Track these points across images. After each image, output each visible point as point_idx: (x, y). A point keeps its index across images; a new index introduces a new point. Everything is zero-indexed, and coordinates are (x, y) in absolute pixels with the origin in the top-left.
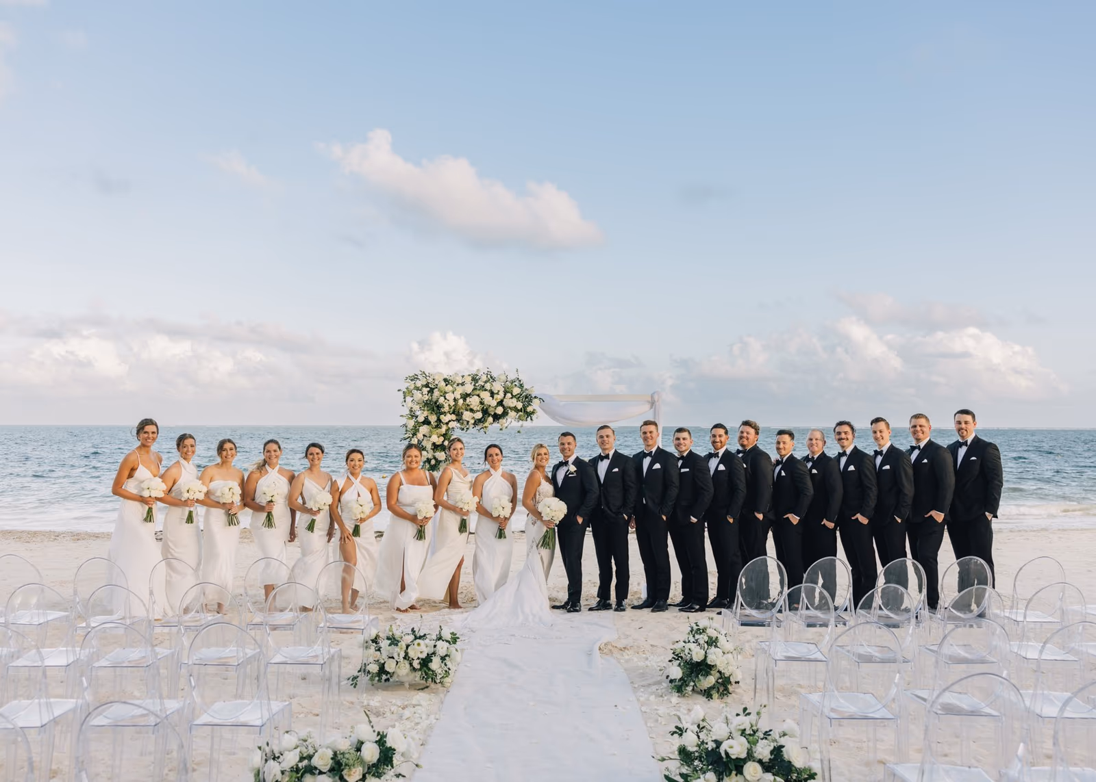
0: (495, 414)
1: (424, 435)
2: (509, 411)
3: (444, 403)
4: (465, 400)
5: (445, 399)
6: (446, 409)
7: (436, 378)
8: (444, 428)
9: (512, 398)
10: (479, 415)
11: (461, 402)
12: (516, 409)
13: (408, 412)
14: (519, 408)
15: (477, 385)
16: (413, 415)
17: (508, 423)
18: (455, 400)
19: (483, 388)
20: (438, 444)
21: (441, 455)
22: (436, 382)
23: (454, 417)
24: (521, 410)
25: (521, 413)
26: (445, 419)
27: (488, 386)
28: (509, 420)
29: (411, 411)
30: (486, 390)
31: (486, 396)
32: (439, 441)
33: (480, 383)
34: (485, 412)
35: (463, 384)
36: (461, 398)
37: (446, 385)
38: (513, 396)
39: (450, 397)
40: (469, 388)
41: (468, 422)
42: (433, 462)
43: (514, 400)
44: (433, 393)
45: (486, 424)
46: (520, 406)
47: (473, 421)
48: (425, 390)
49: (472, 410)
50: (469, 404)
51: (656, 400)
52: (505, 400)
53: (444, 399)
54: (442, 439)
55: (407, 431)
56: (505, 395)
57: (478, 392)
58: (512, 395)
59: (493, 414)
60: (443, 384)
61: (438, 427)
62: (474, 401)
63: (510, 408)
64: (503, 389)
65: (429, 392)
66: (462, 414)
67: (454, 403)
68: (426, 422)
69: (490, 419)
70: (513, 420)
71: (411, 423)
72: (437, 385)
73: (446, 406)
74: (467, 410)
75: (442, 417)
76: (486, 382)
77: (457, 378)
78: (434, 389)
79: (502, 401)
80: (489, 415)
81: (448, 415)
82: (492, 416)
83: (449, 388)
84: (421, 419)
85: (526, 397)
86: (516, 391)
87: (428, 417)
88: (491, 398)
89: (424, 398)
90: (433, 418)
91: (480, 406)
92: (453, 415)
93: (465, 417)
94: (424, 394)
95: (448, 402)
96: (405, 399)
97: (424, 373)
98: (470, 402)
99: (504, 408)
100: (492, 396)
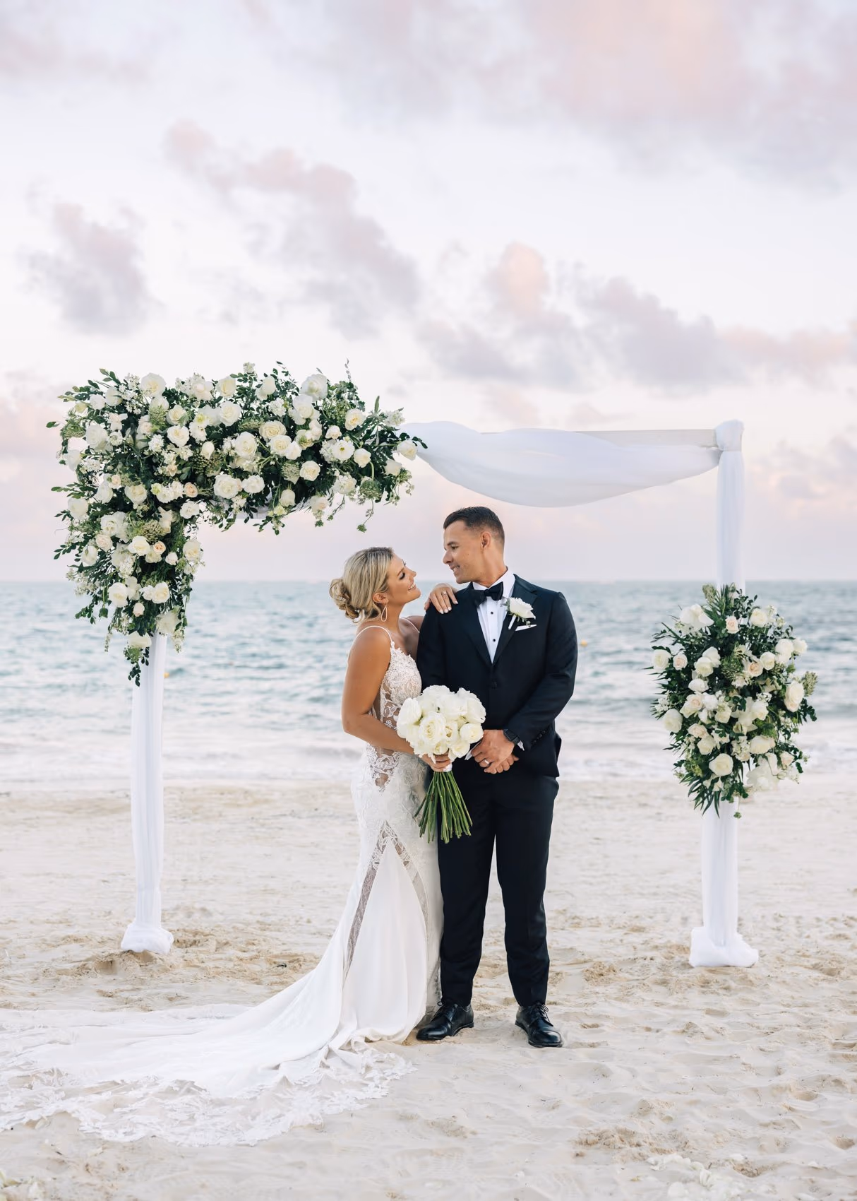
0: (301, 480)
1: (114, 539)
2: (337, 473)
3: (164, 453)
4: (219, 444)
5: (167, 441)
6: (171, 468)
8: (167, 518)
9: (340, 438)
10: (255, 484)
11: (208, 449)
12: (351, 467)
13: (75, 479)
14: (362, 464)
15: (251, 403)
16: (86, 485)
17: (335, 506)
18: (192, 443)
19: (269, 416)
20: (149, 560)
21: (159, 592)
22: (146, 399)
23: (191, 490)
24: (367, 471)
25: (366, 478)
26: (168, 493)
27: (278, 407)
28: (338, 498)
29: (80, 474)
30: (275, 418)
31: (275, 434)
32: (154, 553)
33: (260, 398)
34: (273, 473)
35: (214, 403)
36: (209, 438)
38: (346, 434)
39: (179, 435)
40: (230, 413)
41: (230, 502)
42: (140, 609)
43: (347, 443)
44: (137, 424)
45: (278, 510)
46: (363, 458)
47: (242, 502)
48: (117, 419)
50: (232, 453)
52: (325, 444)
53: (161, 443)
54: (160, 547)
55: (72, 528)
56: (324, 429)
57: (252, 424)
58: (343, 430)
59: (294, 480)
60: (164, 402)
61: (152, 515)
62: (243, 447)
63: (338, 464)
64: (317, 414)
65: (126, 424)
66: (214, 480)
67: (190, 453)
68: (119, 503)
69: (288, 496)
70: (347, 498)
71: (81, 509)
72: (146, 405)
73: (169, 458)
74: (225, 471)
75: (157, 488)
76: (272, 398)
77: (201, 388)
78: (139, 416)
79: (316, 447)
80: (285, 484)
81: (176, 484)
82: (294, 488)
83: (179, 411)
84: (105, 496)
85: (382, 437)
86: (354, 419)
87: (122, 489)
88: (288, 438)
89: (116, 438)
90: (137, 494)
91: (259, 458)
92: (189, 484)
93: (222, 488)
94: (112, 428)
95: (174, 449)
96: (65, 443)
97: (112, 374)
98: (233, 449)
99: (325, 465)
100: (291, 434)
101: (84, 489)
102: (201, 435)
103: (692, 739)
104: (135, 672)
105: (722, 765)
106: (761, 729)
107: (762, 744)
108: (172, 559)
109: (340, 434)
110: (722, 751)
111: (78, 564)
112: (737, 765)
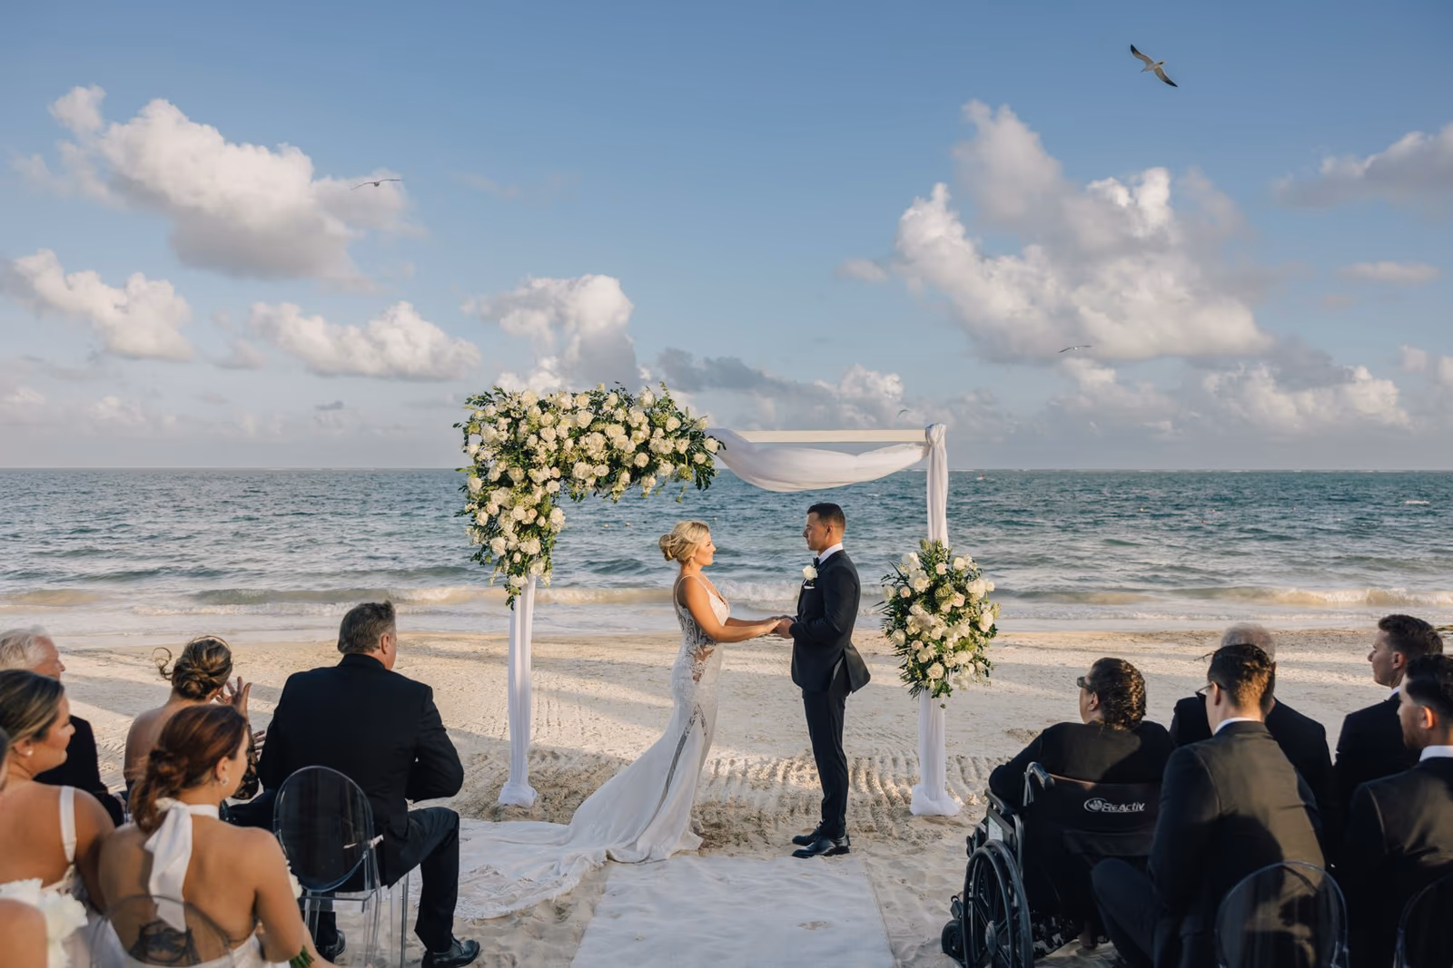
0: (634, 466)
1: (501, 507)
2: (662, 462)
3: (537, 447)
4: (576, 442)
5: (540, 438)
6: (542, 457)
7: (523, 399)
8: (538, 493)
9: (663, 437)
10: (603, 470)
11: (570, 443)
12: (673, 457)
13: (472, 463)
15: (600, 412)
16: (480, 468)
17: (659, 485)
18: (558, 440)
19: (610, 419)
20: (525, 522)
21: (533, 546)
22: (524, 407)
23: (556, 472)
24: (682, 460)
25: (682, 465)
26: (538, 475)
27: (620, 414)
29: (477, 461)
30: (617, 422)
31: (616, 432)
32: (529, 518)
33: (606, 408)
34: (615, 463)
36: (570, 436)
37: (543, 413)
38: (667, 435)
39: (548, 434)
40: (585, 419)
41: (583, 482)
42: (517, 558)
43: (670, 440)
44: (518, 426)
45: (620, 487)
47: (591, 481)
48: (504, 422)
49: (589, 460)
50: (585, 447)
51: (935, 440)
52: (653, 441)
53: (537, 440)
54: (533, 513)
55: (468, 497)
56: (652, 431)
57: (600, 426)
58: (665, 431)
59: (629, 465)
60: (537, 410)
61: (527, 490)
62: (594, 444)
63: (661, 454)
64: (647, 420)
65: (510, 425)
66: (572, 465)
67: (556, 447)
69: (626, 476)
70: (667, 479)
71: (477, 483)
72: (525, 412)
73: (541, 451)
74: (581, 460)
75: (533, 472)
76: (617, 406)
77: (563, 400)
78: (520, 420)
79: (646, 443)
80: (623, 468)
81: (546, 468)
82: (629, 471)
83: (548, 418)
84: (495, 476)
85: (693, 435)
86: (673, 424)
87: (506, 471)
88: (626, 437)
89: (502, 436)
90: (517, 474)
91: (605, 451)
92: (554, 468)
93: (579, 473)
94: (500, 429)
95: (544, 444)
96: (467, 438)
97: (501, 390)
98: (586, 444)
99: (651, 455)
100: (628, 433)
101: (479, 470)
102: (564, 434)
103: (913, 652)
104: (511, 600)
105: (936, 671)
106: (962, 646)
107: (964, 657)
108: (542, 521)
109: (663, 434)
110: (935, 660)
111: (473, 524)
112: (946, 670)
